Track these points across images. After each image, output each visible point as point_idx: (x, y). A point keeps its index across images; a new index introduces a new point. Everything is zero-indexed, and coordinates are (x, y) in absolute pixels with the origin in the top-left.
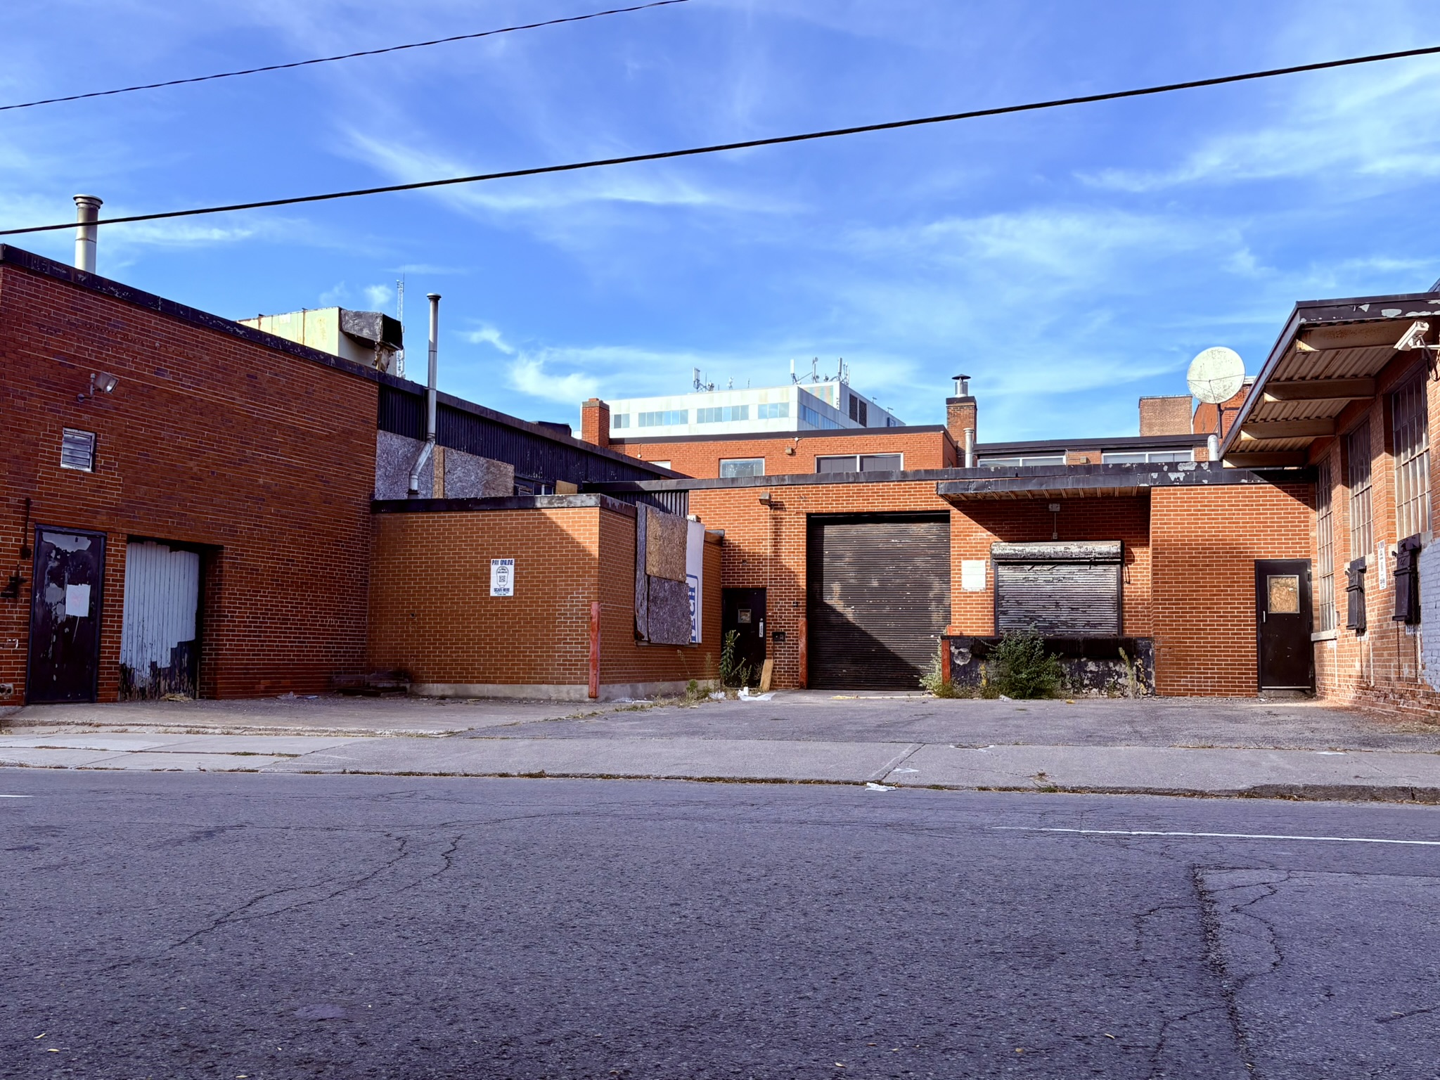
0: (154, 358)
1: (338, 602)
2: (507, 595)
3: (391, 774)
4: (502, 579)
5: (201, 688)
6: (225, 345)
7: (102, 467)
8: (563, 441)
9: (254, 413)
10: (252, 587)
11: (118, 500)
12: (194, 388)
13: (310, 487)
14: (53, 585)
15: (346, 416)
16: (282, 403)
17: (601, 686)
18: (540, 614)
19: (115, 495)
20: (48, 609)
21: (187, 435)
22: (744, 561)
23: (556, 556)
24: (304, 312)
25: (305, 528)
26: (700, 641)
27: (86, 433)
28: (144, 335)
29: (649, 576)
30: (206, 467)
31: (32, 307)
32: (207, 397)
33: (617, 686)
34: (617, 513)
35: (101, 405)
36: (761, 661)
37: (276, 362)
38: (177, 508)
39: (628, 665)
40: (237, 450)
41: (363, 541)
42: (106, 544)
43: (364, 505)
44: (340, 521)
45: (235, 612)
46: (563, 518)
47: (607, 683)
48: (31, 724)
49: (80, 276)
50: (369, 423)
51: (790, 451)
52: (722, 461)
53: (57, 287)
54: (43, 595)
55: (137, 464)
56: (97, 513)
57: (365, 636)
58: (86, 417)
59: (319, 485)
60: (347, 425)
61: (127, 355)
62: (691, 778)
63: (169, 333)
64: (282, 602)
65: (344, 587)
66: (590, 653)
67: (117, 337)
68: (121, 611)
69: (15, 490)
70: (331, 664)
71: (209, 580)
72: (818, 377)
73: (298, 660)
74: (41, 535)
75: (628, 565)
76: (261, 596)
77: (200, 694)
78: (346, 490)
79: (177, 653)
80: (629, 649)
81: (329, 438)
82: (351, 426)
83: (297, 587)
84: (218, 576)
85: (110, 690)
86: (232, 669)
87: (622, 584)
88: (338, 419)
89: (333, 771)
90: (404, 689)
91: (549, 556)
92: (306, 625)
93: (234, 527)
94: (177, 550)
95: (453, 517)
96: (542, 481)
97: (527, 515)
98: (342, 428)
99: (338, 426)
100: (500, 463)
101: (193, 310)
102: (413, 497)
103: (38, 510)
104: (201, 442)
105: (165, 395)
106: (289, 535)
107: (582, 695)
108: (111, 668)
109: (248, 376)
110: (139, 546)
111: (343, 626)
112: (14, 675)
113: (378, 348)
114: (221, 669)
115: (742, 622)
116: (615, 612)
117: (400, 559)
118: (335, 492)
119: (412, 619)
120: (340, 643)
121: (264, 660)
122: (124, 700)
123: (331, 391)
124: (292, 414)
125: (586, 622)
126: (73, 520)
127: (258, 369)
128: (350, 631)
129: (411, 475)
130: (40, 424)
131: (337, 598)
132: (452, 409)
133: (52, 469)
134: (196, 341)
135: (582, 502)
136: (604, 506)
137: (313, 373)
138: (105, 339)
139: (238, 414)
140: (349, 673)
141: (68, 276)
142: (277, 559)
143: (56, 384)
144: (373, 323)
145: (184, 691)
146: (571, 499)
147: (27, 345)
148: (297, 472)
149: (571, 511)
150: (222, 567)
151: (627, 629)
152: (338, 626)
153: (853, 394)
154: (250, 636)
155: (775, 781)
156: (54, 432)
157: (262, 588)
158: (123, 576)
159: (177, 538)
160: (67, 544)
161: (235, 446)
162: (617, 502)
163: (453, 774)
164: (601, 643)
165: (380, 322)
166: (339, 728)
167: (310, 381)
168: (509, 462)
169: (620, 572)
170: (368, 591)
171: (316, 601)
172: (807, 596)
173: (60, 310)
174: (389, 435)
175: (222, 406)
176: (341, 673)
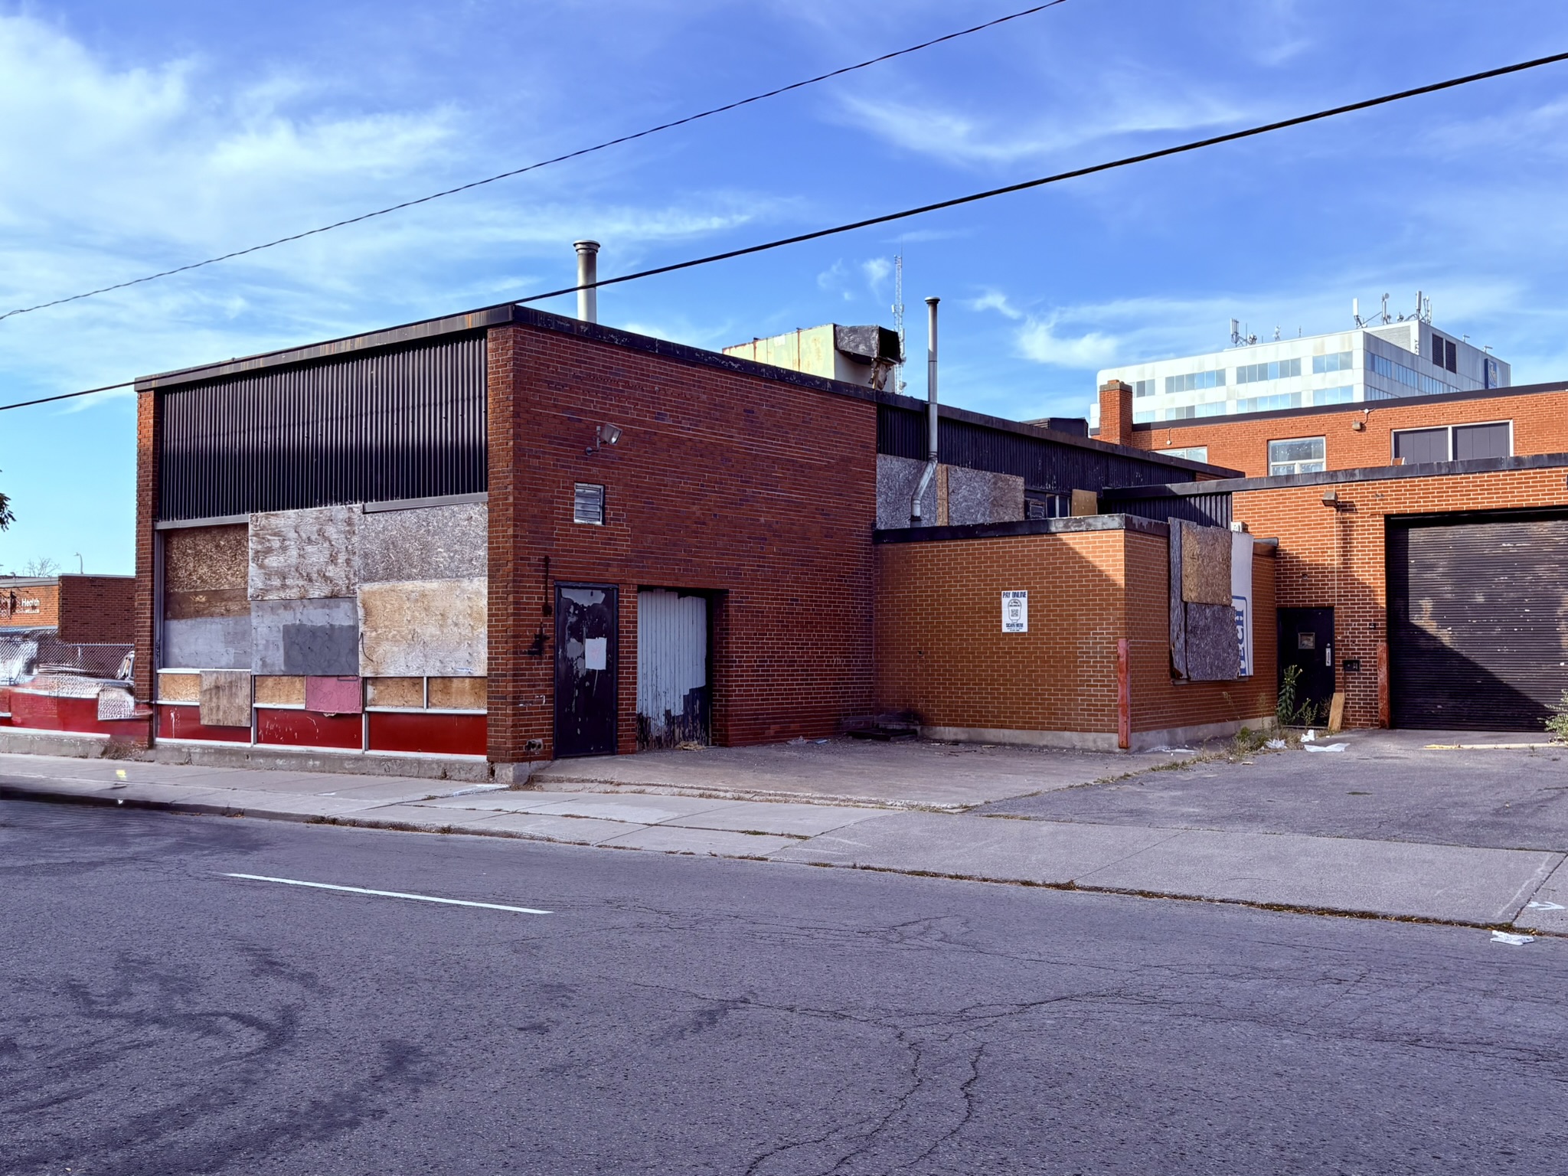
0: (654, 403)
1: (844, 640)
2: (1021, 631)
3: (903, 872)
4: (1015, 613)
5: (713, 735)
6: (721, 382)
7: (611, 519)
8: (1079, 445)
9: (752, 450)
10: (757, 630)
11: (627, 551)
12: (693, 430)
13: (811, 521)
14: (573, 640)
15: (844, 443)
16: (780, 436)
17: (1134, 734)
18: (1059, 652)
19: (624, 547)
20: (570, 664)
21: (689, 479)
22: (1304, 575)
23: (1075, 586)
24: (798, 332)
25: (808, 565)
26: (1251, 673)
27: (594, 486)
28: (643, 380)
29: (1186, 604)
30: (709, 510)
31: (541, 364)
32: (706, 437)
33: (1152, 733)
34: (1145, 533)
35: (607, 457)
36: (1328, 693)
37: (772, 393)
38: (682, 555)
39: (1164, 708)
40: (738, 490)
41: (866, 574)
42: (618, 597)
43: (866, 536)
44: (842, 555)
45: (743, 657)
46: (1082, 543)
47: (1139, 730)
48: (559, 781)
49: (582, 327)
50: (868, 447)
51: (1358, 426)
52: (1271, 442)
53: (562, 341)
54: (564, 650)
55: (643, 513)
56: (609, 565)
57: (872, 674)
58: (595, 470)
59: (820, 518)
60: (845, 452)
61: (629, 403)
62: (1252, 904)
63: (667, 375)
64: (788, 644)
65: (849, 624)
66: (1119, 697)
67: (618, 386)
68: (636, 663)
69: (536, 549)
70: (839, 706)
71: (717, 625)
72: (1389, 317)
73: (806, 703)
74: (560, 591)
75: (1160, 593)
76: (767, 639)
77: (713, 740)
78: (847, 521)
79: (689, 700)
80: (1164, 689)
81: (828, 467)
82: (850, 453)
83: (802, 627)
84: (725, 620)
85: (628, 741)
86: (743, 715)
87: (1153, 615)
88: (836, 446)
89: (844, 863)
90: (915, 732)
91: (1066, 587)
92: (813, 666)
93: (738, 569)
94: (684, 596)
95: (958, 545)
96: (1056, 492)
97: (1040, 541)
98: (841, 456)
99: (836, 455)
100: (1008, 476)
101: (689, 348)
102: (917, 525)
103: (556, 567)
104: (702, 485)
105: (666, 440)
106: (792, 573)
107: (1111, 745)
108: (628, 720)
109: (745, 411)
110: (649, 594)
111: (850, 666)
112: (542, 730)
113: (875, 364)
114: (732, 716)
115: (1303, 647)
116: (1146, 648)
117: (904, 592)
118: (836, 524)
119: (920, 657)
120: (848, 683)
121: (773, 704)
122: (641, 751)
123: (828, 418)
124: (790, 447)
125: (1113, 662)
126: (588, 574)
127: (754, 403)
128: (857, 670)
129: (913, 500)
130: (554, 481)
131: (842, 636)
132: (956, 422)
133: (566, 525)
134: (693, 380)
135: (1104, 524)
136: (1129, 527)
137: (809, 400)
138: (608, 388)
139: (737, 452)
140: (858, 714)
141: (571, 328)
142: (782, 599)
143: (566, 440)
144: (869, 338)
145: (697, 738)
146: (1091, 521)
147: (539, 403)
148: (797, 507)
149: (1090, 535)
150: (728, 611)
151: (1162, 666)
152: (845, 666)
153: (1437, 334)
154: (758, 681)
155: (1363, 915)
156: (567, 488)
157: (767, 630)
158: (636, 627)
159: (684, 586)
160: (584, 599)
161: (736, 485)
162: (1145, 521)
163: (970, 878)
164: (1132, 686)
165: (876, 336)
166: (849, 796)
167: (807, 409)
168: (1018, 475)
169: (1150, 601)
170: (873, 627)
171: (822, 640)
172: (1387, 616)
173: (566, 364)
174: (889, 457)
175: (721, 445)
176: (849, 715)
